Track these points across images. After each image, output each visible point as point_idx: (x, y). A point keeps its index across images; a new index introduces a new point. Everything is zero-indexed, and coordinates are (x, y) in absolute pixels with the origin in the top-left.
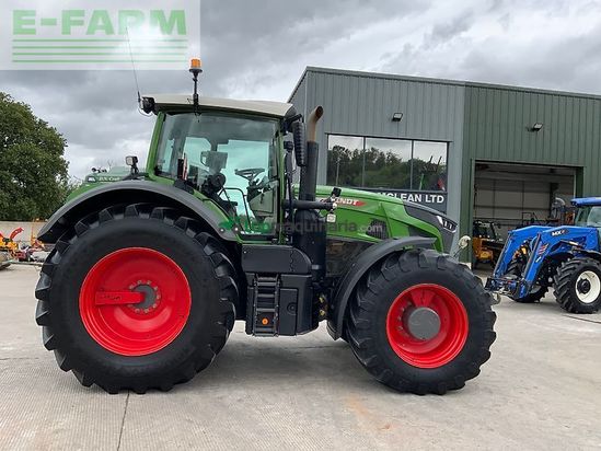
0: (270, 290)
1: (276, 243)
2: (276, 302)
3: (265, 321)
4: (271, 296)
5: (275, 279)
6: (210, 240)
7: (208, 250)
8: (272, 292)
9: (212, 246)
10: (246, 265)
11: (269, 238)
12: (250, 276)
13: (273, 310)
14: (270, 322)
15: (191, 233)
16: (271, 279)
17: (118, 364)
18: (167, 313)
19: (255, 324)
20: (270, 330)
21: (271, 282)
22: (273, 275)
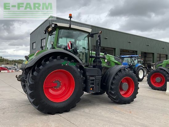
0: (93, 80)
3: (91, 89)
4: (93, 82)
12: (88, 77)
13: (93, 86)
17: (55, 105)
18: (64, 88)
22: (94, 76)
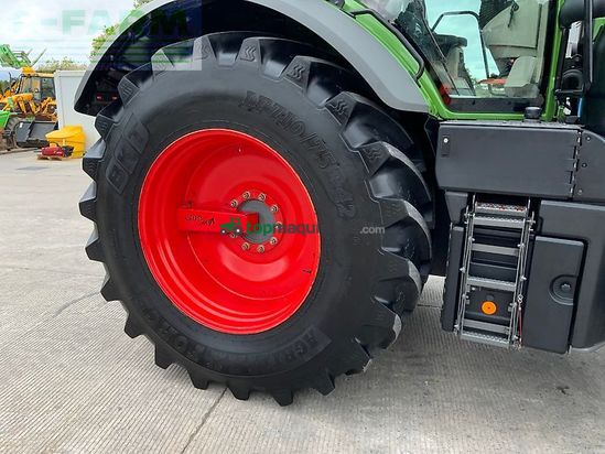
0: (506, 238)
1: (537, 117)
2: (521, 268)
3: (489, 308)
4: (508, 251)
5: (524, 211)
6: (358, 111)
7: (357, 135)
8: (513, 243)
9: (368, 126)
10: (447, 174)
11: (519, 107)
12: (455, 200)
13: (511, 287)
14: (503, 309)
15: (318, 95)
16: (510, 209)
19: (462, 311)
20: (499, 329)
21: (511, 218)
22: (518, 200)
